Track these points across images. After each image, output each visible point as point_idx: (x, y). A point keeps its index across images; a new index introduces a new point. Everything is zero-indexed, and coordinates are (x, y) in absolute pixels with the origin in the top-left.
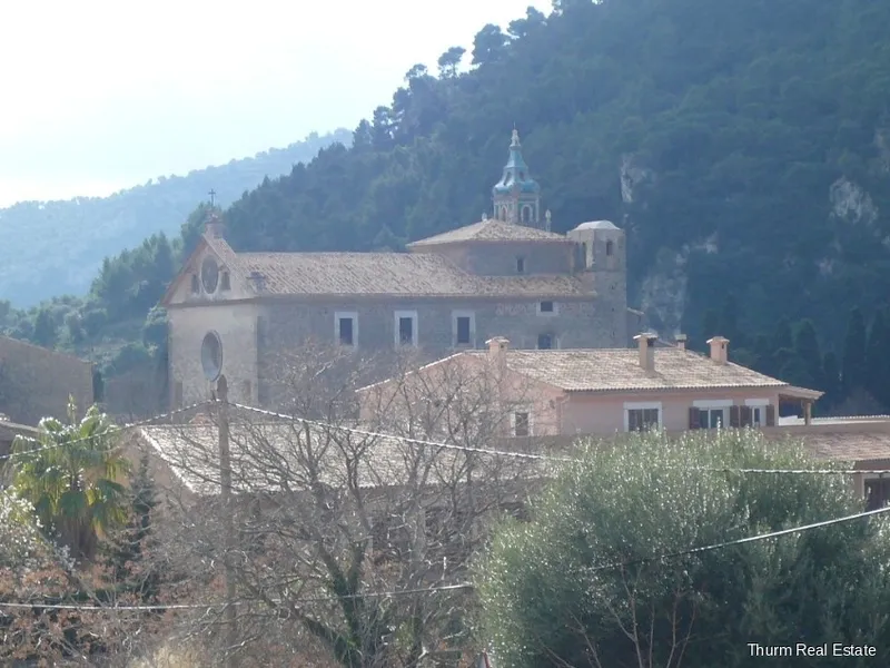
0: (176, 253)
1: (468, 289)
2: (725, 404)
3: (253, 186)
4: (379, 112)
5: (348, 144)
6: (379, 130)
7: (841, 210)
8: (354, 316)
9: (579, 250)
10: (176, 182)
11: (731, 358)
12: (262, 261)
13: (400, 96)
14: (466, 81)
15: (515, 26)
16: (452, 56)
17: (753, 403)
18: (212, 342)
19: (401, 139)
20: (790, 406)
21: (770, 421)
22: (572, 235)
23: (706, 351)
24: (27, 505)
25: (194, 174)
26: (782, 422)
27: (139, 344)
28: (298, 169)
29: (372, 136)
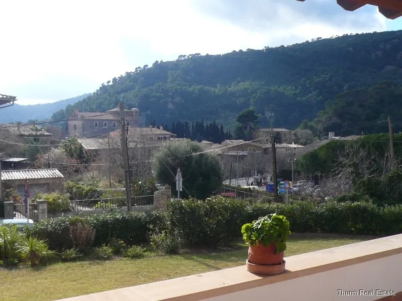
0: (65, 112)
1: (115, 118)
2: (163, 136)
3: (77, 101)
4: (97, 90)
5: (92, 95)
6: (97, 93)
7: (169, 107)
8: (97, 122)
9: (132, 112)
10: (63, 101)
11: (163, 129)
12: (83, 114)
13: (101, 88)
14: (111, 86)
15: (119, 78)
16: (109, 82)
17: (167, 136)
18: (75, 126)
19: (100, 95)
20: (172, 136)
21: (169, 139)
22: (131, 110)
23: (160, 128)
24: (64, 150)
25: (66, 100)
26: (171, 139)
27: (59, 126)
28: (84, 99)
29: (96, 94)
